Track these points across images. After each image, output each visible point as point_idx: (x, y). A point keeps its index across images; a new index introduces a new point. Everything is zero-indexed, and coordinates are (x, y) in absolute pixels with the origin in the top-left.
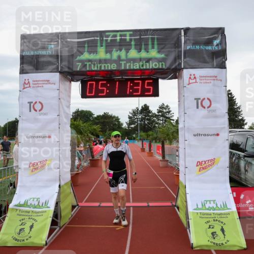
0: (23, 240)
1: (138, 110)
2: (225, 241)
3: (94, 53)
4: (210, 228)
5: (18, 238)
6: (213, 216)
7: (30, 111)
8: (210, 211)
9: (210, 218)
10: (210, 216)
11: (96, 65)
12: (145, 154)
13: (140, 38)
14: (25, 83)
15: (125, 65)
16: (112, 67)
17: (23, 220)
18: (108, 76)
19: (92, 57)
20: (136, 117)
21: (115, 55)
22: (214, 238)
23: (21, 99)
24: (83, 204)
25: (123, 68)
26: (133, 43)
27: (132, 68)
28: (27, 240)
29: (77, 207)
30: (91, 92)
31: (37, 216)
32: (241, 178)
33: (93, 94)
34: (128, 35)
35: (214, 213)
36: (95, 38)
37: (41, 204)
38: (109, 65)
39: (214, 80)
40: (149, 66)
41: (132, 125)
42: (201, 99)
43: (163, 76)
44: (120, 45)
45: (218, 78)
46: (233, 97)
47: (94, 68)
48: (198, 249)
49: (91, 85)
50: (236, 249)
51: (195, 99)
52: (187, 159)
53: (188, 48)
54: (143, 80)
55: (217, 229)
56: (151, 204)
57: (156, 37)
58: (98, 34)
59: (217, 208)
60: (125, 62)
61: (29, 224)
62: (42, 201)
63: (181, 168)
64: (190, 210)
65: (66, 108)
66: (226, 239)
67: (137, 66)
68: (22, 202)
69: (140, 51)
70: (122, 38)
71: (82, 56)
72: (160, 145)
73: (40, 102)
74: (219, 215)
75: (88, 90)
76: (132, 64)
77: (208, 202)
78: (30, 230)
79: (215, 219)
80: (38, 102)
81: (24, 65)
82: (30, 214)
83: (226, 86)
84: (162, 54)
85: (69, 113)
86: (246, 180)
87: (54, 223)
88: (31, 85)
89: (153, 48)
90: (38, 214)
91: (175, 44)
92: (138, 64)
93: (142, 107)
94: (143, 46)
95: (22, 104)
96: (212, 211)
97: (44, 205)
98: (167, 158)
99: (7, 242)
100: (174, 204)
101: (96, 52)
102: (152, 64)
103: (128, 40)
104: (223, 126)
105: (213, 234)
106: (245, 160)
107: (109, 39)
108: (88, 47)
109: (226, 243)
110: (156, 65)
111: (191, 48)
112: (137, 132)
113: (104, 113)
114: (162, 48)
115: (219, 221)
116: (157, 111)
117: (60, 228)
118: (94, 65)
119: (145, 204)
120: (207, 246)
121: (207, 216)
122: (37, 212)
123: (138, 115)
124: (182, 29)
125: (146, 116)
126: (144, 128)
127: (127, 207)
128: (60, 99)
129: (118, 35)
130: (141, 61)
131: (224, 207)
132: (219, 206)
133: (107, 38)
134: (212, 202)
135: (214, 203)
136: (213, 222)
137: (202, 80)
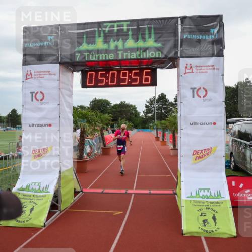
0: (24, 222)
1: (155, 98)
2: (216, 229)
3: (92, 44)
4: (201, 215)
5: (19, 219)
6: (206, 204)
7: (32, 101)
9: (202, 206)
10: (203, 204)
11: (94, 56)
12: (159, 143)
14: (27, 74)
16: (110, 57)
19: (91, 47)
20: (152, 106)
21: (113, 45)
22: (205, 226)
23: (24, 89)
24: (88, 190)
25: (120, 58)
26: (130, 33)
27: (129, 58)
28: (27, 221)
29: (81, 193)
31: (38, 199)
33: (93, 84)
34: (125, 25)
35: (207, 201)
37: (41, 189)
39: (211, 69)
41: (149, 113)
42: (197, 89)
44: (117, 36)
45: (215, 67)
47: (92, 59)
48: (188, 235)
49: (91, 75)
50: (225, 236)
51: (191, 88)
52: (182, 148)
53: (185, 37)
54: (141, 70)
55: (209, 217)
56: (152, 192)
57: (152, 26)
58: (97, 25)
59: (211, 197)
60: (122, 52)
61: (30, 207)
62: (43, 185)
64: (184, 197)
66: (217, 227)
67: (134, 56)
68: (24, 187)
69: (137, 40)
73: (41, 92)
74: (212, 203)
75: (88, 80)
76: (129, 55)
77: (202, 190)
78: (31, 212)
79: (208, 207)
81: (27, 57)
82: (32, 197)
83: (223, 75)
84: (159, 44)
87: (54, 206)
89: (150, 37)
92: (134, 54)
93: (159, 96)
94: (140, 36)
95: (25, 94)
96: (205, 199)
97: (44, 190)
101: (94, 42)
102: (149, 53)
103: (125, 30)
104: (220, 115)
105: (204, 221)
106: (251, 150)
107: (107, 29)
108: (87, 38)
109: (216, 230)
110: (152, 55)
111: (188, 37)
113: (121, 102)
114: (159, 38)
115: (212, 209)
116: (174, 100)
117: (61, 212)
118: (93, 55)
119: (147, 192)
120: (197, 233)
121: (200, 204)
122: (38, 197)
123: (155, 104)
124: (180, 17)
125: (163, 105)
126: (161, 117)
127: (128, 194)
128: (60, 89)
129: (116, 26)
130: (137, 51)
131: (218, 195)
132: (213, 194)
133: (104, 29)
134: (206, 191)
135: (208, 191)
136: (205, 210)
137: (197, 70)
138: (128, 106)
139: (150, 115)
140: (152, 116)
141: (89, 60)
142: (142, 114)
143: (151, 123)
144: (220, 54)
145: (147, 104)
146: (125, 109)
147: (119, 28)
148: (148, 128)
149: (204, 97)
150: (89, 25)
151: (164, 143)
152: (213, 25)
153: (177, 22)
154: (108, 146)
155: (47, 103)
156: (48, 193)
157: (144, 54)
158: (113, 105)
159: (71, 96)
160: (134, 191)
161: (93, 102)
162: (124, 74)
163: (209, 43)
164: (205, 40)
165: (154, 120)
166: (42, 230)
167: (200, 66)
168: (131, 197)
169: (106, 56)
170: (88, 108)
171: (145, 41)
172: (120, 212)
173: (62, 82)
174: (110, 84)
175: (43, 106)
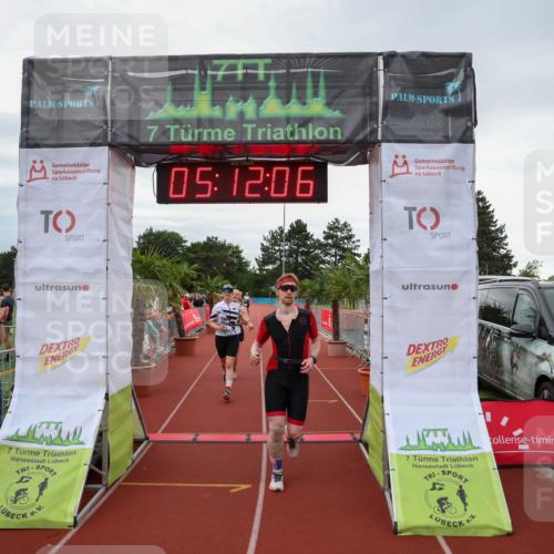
0: (24, 516)
1: (282, 232)
2: (467, 518)
3: (186, 106)
4: (434, 488)
5: (12, 511)
6: (441, 463)
7: (46, 230)
8: (435, 453)
9: (434, 467)
10: (434, 463)
11: (190, 131)
13: (288, 72)
14: (33, 168)
15: (255, 132)
16: (225, 135)
17: (23, 470)
18: (217, 155)
19: (182, 112)
20: (277, 248)
22: (443, 511)
23: (22, 204)
24: (159, 436)
25: (249, 138)
26: (272, 84)
27: (269, 138)
28: (32, 514)
29: (145, 442)
30: (178, 190)
31: (57, 461)
32: (502, 382)
33: (183, 195)
34: (261, 66)
35: (443, 457)
36: (190, 72)
37: (64, 436)
38: (218, 130)
39: (448, 168)
40: (307, 134)
41: (268, 264)
42: (418, 209)
43: (336, 157)
44: (243, 89)
45: (456, 164)
46: (488, 207)
47: (186, 138)
48: (408, 534)
49: (180, 175)
50: (489, 533)
52: (386, 339)
53: (393, 98)
54: (294, 166)
55: (450, 492)
59: (450, 447)
60: (254, 125)
61: (37, 480)
62: (67, 428)
63: (375, 359)
64: (392, 449)
65: (122, 225)
66: (469, 513)
67: (279, 135)
68: (23, 432)
69: (286, 100)
70: (249, 71)
72: (329, 309)
73: (69, 213)
74: (455, 460)
75: (172, 185)
76: (269, 131)
77: (431, 433)
78: (41, 493)
79: (446, 470)
80: (64, 213)
81: (31, 129)
82: (40, 457)
83: (473, 182)
84: (335, 110)
85: (128, 235)
86: (513, 386)
87: (93, 477)
88: (49, 175)
89: (316, 94)
90: (59, 458)
91: (364, 88)
92: (282, 130)
93: (291, 226)
94: (294, 91)
95: (26, 214)
96: (439, 453)
97: (71, 439)
98: (344, 337)
100: (358, 436)
101: (190, 102)
102: (313, 131)
103: (261, 78)
104: (465, 269)
105: (442, 502)
106: (512, 343)
107: (221, 73)
108: (174, 91)
109: (468, 521)
111: (398, 96)
115: (455, 475)
116: (323, 235)
117: (107, 489)
118: (186, 129)
120: (427, 528)
121: (429, 464)
122: (56, 455)
124: (381, 54)
125: (299, 247)
127: (254, 442)
128: (109, 204)
129: (240, 66)
130: (288, 123)
131: (465, 443)
132: (455, 441)
133: (214, 73)
134: (440, 433)
135: (444, 435)
136: (441, 476)
137: (420, 168)
138: (223, 247)
139: (270, 267)
140: (274, 269)
141: (177, 140)
142: (253, 266)
143: (272, 285)
144: (467, 138)
145: (265, 243)
146: (216, 254)
149: (433, 228)
150: (179, 62)
153: (376, 65)
154: (188, 335)
155: (79, 238)
156: (80, 447)
157: (304, 130)
158: (189, 244)
161: (144, 236)
162: (254, 175)
164: (435, 106)
166: (69, 536)
167: (424, 161)
169: (216, 134)
172: (244, 487)
173: (113, 189)
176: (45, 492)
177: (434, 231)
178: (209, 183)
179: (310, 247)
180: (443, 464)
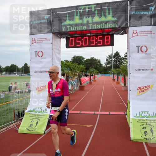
0: (32, 131)
1: (112, 55)
3: (72, 20)
4: (143, 128)
5: (29, 129)
6: (146, 121)
7: (36, 57)
8: (144, 118)
10: (144, 121)
11: (74, 27)
12: (115, 83)
13: (101, 8)
14: (33, 40)
16: (84, 28)
17: (32, 119)
18: (82, 34)
19: (71, 22)
20: (111, 60)
21: (85, 20)
22: (146, 135)
23: (31, 50)
25: (90, 28)
26: (96, 12)
27: (96, 28)
28: (34, 130)
30: (72, 44)
33: (73, 46)
34: (93, 7)
37: (42, 111)
38: (81, 27)
39: (150, 33)
40: (107, 27)
41: (108, 64)
42: (141, 46)
44: (88, 14)
47: (73, 29)
48: (135, 141)
49: (72, 40)
51: (137, 46)
52: (131, 85)
53: (132, 14)
54: (104, 36)
55: (148, 130)
56: (111, 113)
57: (111, 7)
58: (75, 8)
59: (149, 117)
60: (91, 25)
61: (36, 122)
62: (43, 109)
64: (132, 117)
66: (153, 136)
67: (99, 27)
68: (32, 109)
69: (100, 16)
71: (65, 22)
73: (41, 52)
74: (150, 121)
75: (70, 43)
76: (96, 26)
77: (144, 113)
78: (36, 125)
79: (147, 123)
81: (32, 30)
82: (37, 116)
84: (115, 18)
88: (36, 42)
89: (109, 14)
90: (41, 116)
92: (99, 25)
93: (115, 53)
94: (103, 14)
95: (32, 53)
96: (146, 118)
97: (44, 112)
99: (23, 131)
100: (125, 113)
101: (73, 19)
102: (109, 25)
103: (93, 11)
104: (155, 64)
105: (145, 132)
107: (82, 10)
108: (69, 16)
109: (153, 139)
111: (134, 13)
112: (111, 69)
113: (91, 58)
115: (150, 125)
118: (73, 27)
119: (108, 113)
120: (140, 140)
121: (142, 121)
123: (112, 58)
125: (117, 59)
126: (116, 67)
127: (96, 114)
128: (53, 49)
129: (87, 8)
130: (101, 23)
131: (154, 116)
132: (151, 115)
133: (80, 10)
134: (146, 113)
135: (148, 113)
136: (146, 125)
137: (141, 34)
138: (95, 60)
139: (109, 65)
140: (110, 66)
141: (70, 30)
142: (104, 65)
143: (110, 70)
145: (107, 59)
146: (93, 62)
147: (89, 9)
148: (108, 74)
149: (145, 52)
150: (70, 8)
151: (118, 83)
152: (151, 5)
153: (127, 4)
155: (45, 58)
156: (47, 114)
157: (106, 25)
158: (86, 59)
159: (59, 53)
160: (100, 112)
161: (73, 58)
162: (93, 39)
163: (148, 16)
164: (146, 15)
165: (112, 68)
168: (97, 117)
169: (81, 28)
170: (71, 61)
171: (106, 17)
172: (91, 126)
173: (54, 45)
174: (84, 45)
175: (43, 60)
176: (37, 125)
177: (146, 53)
178: (80, 42)
179: (120, 59)
180: (146, 122)
